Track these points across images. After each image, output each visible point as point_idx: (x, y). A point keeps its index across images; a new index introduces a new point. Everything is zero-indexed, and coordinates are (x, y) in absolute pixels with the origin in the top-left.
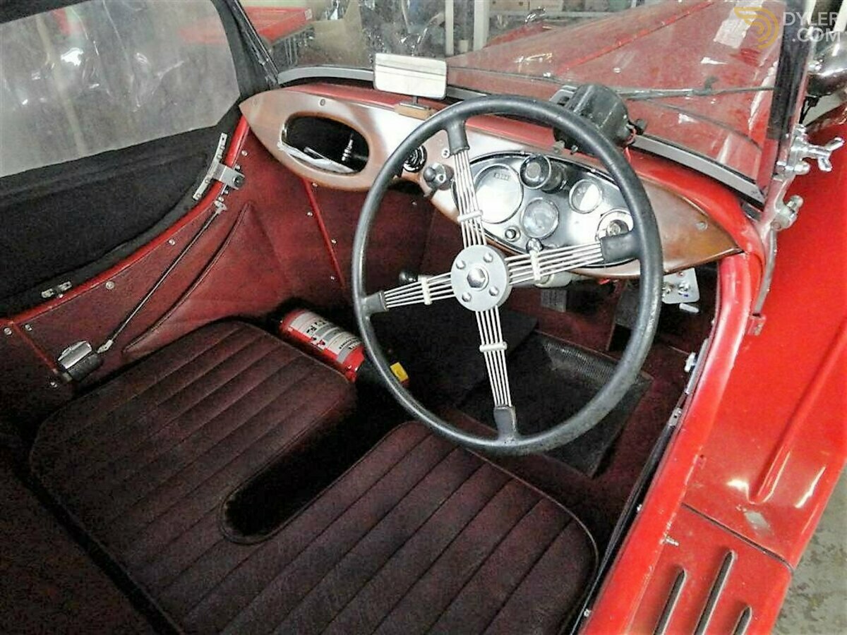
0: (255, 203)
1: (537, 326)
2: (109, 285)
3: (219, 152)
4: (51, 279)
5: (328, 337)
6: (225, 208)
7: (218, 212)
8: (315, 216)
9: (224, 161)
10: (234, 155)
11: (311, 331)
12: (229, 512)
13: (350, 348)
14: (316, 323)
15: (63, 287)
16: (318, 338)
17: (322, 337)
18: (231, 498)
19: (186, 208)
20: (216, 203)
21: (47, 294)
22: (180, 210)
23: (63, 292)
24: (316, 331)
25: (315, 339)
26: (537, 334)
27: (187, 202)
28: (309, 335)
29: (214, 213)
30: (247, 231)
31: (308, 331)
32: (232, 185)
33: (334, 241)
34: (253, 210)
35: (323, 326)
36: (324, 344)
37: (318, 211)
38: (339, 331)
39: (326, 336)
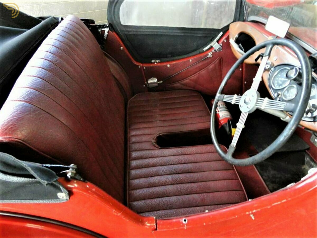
0: (222, 58)
1: (308, 149)
2: (168, 66)
3: (218, 38)
4: (156, 58)
6: (211, 56)
7: (208, 56)
9: (218, 42)
10: (222, 40)
12: (157, 137)
13: (225, 117)
14: (221, 105)
15: (157, 61)
17: (220, 110)
18: (161, 135)
19: (200, 52)
20: (209, 54)
21: (153, 61)
22: (198, 52)
23: (157, 63)
24: (220, 107)
26: (305, 152)
27: (201, 50)
29: (207, 56)
30: (215, 66)
32: (216, 50)
33: (245, 82)
34: (220, 60)
36: (219, 112)
37: (244, 70)
38: (226, 110)
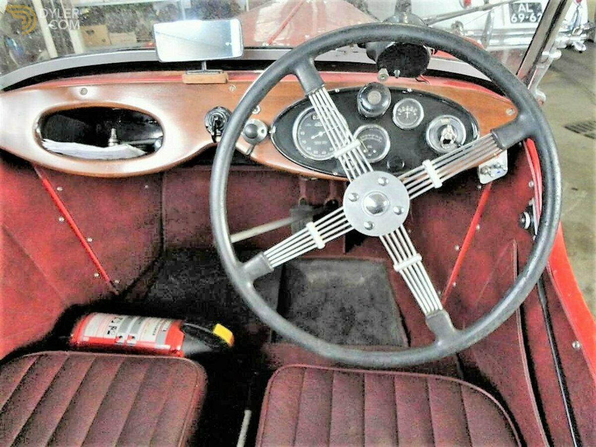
5: (135, 329)
8: (67, 221)
11: (111, 331)
13: (164, 331)
14: (112, 322)
16: (122, 334)
17: (128, 332)
24: (118, 329)
25: (120, 337)
28: (112, 336)
31: (109, 333)
33: (90, 240)
35: (122, 321)
36: (133, 338)
37: (68, 216)
38: (142, 319)
39: (132, 329)
